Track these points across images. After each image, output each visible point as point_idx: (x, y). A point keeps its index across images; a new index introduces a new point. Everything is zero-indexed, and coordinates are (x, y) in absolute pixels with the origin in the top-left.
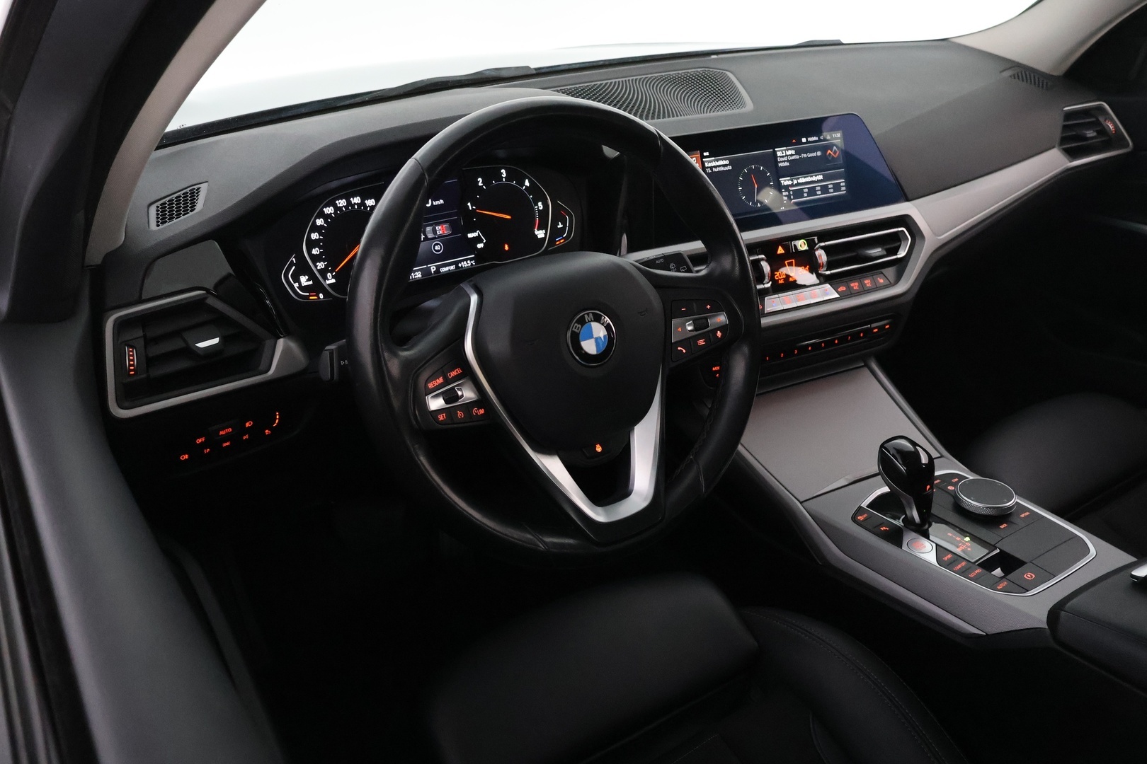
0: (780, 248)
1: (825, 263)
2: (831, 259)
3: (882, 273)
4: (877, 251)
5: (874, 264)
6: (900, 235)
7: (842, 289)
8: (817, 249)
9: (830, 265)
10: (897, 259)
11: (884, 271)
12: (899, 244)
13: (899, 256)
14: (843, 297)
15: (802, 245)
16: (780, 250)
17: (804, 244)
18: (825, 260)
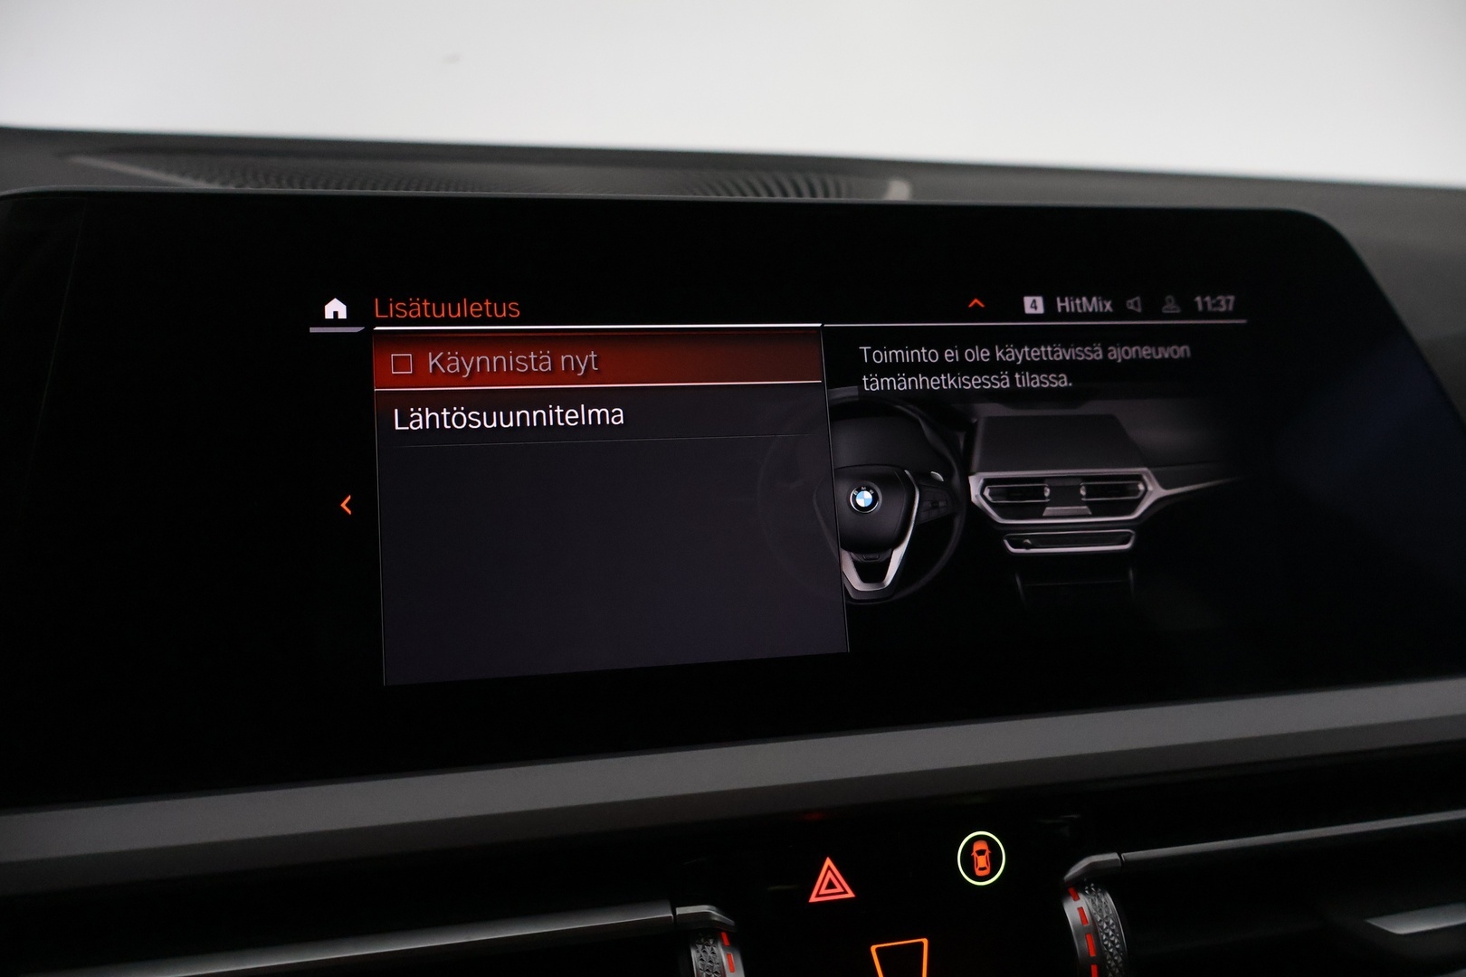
0: (829, 873)
1: (1115, 963)
15: (981, 859)
16: (830, 885)
17: (987, 853)
18: (1121, 942)
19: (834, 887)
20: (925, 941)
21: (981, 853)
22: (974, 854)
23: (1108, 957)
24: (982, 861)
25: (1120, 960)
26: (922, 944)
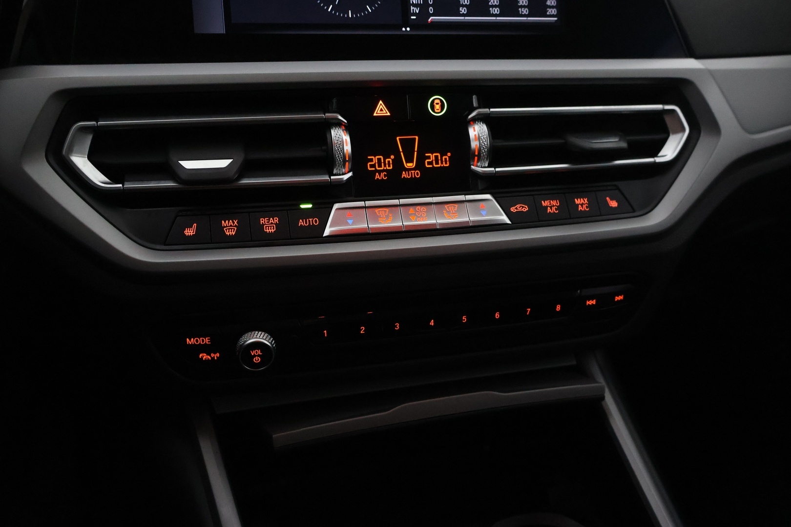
0: (381, 105)
1: (484, 151)
2: (500, 143)
3: (618, 189)
4: (611, 142)
5: (597, 169)
6: (668, 120)
7: (520, 208)
8: (475, 120)
9: (496, 156)
10: (655, 163)
11: (621, 184)
12: (662, 136)
13: (658, 160)
14: (518, 222)
15: (437, 106)
16: (381, 110)
17: (440, 104)
18: (487, 144)
19: (383, 111)
20: (417, 137)
21: (437, 104)
22: (435, 104)
23: (482, 148)
24: (437, 107)
25: (486, 150)
26: (415, 138)
